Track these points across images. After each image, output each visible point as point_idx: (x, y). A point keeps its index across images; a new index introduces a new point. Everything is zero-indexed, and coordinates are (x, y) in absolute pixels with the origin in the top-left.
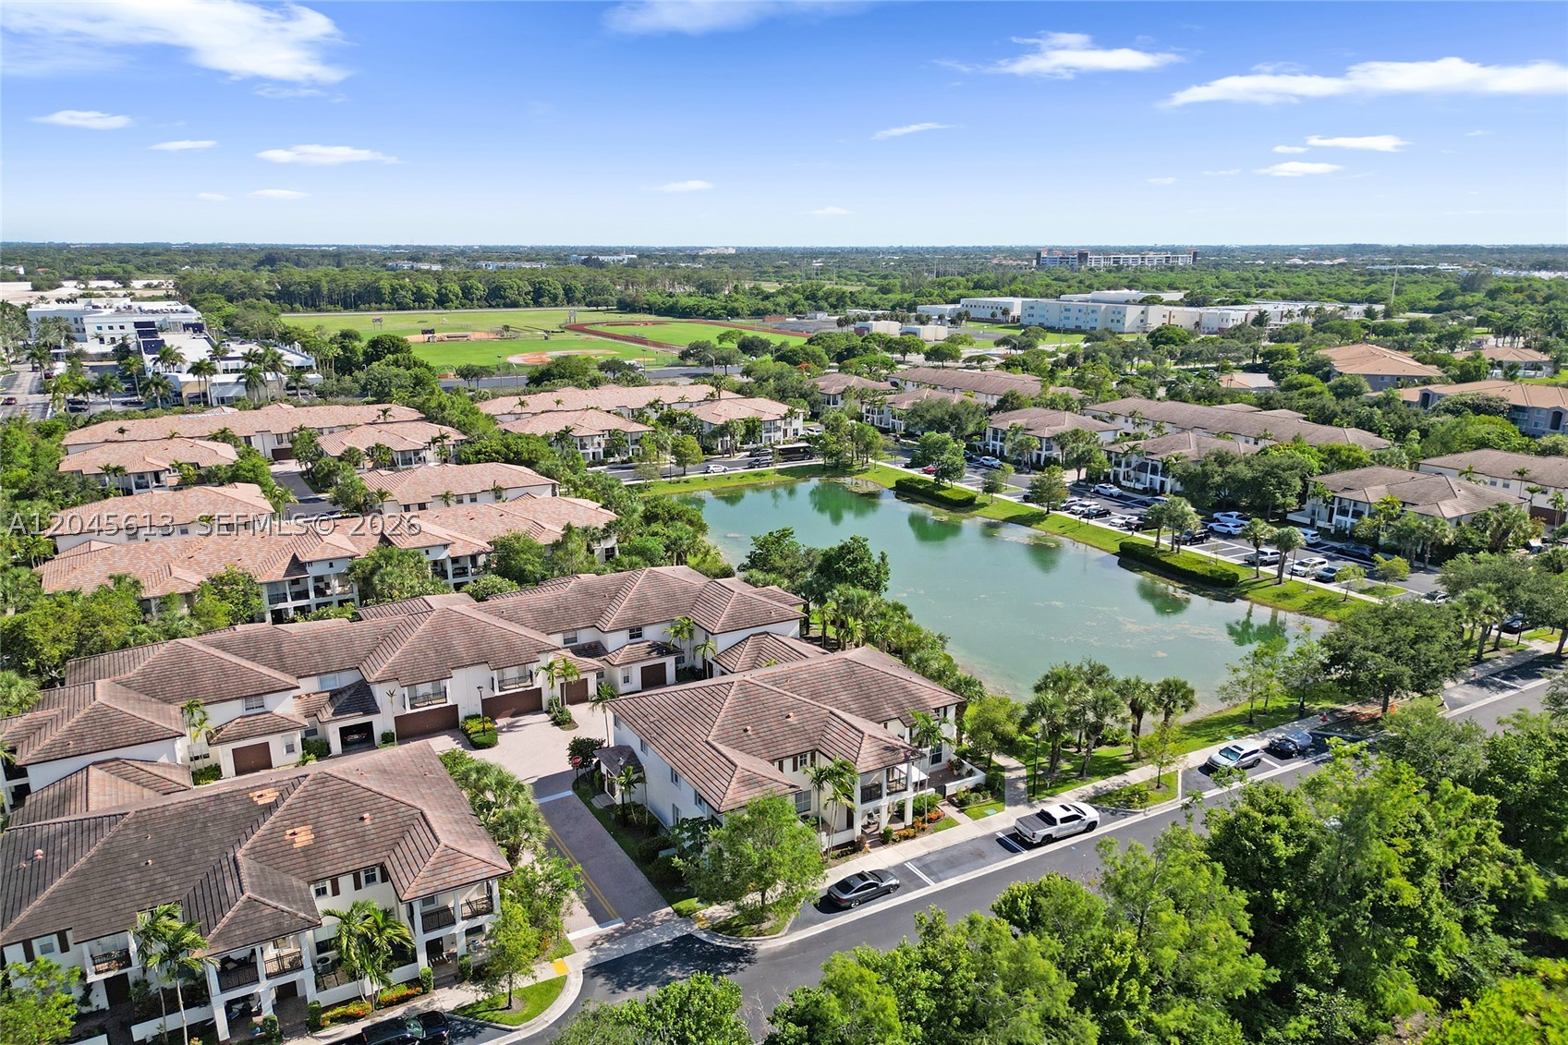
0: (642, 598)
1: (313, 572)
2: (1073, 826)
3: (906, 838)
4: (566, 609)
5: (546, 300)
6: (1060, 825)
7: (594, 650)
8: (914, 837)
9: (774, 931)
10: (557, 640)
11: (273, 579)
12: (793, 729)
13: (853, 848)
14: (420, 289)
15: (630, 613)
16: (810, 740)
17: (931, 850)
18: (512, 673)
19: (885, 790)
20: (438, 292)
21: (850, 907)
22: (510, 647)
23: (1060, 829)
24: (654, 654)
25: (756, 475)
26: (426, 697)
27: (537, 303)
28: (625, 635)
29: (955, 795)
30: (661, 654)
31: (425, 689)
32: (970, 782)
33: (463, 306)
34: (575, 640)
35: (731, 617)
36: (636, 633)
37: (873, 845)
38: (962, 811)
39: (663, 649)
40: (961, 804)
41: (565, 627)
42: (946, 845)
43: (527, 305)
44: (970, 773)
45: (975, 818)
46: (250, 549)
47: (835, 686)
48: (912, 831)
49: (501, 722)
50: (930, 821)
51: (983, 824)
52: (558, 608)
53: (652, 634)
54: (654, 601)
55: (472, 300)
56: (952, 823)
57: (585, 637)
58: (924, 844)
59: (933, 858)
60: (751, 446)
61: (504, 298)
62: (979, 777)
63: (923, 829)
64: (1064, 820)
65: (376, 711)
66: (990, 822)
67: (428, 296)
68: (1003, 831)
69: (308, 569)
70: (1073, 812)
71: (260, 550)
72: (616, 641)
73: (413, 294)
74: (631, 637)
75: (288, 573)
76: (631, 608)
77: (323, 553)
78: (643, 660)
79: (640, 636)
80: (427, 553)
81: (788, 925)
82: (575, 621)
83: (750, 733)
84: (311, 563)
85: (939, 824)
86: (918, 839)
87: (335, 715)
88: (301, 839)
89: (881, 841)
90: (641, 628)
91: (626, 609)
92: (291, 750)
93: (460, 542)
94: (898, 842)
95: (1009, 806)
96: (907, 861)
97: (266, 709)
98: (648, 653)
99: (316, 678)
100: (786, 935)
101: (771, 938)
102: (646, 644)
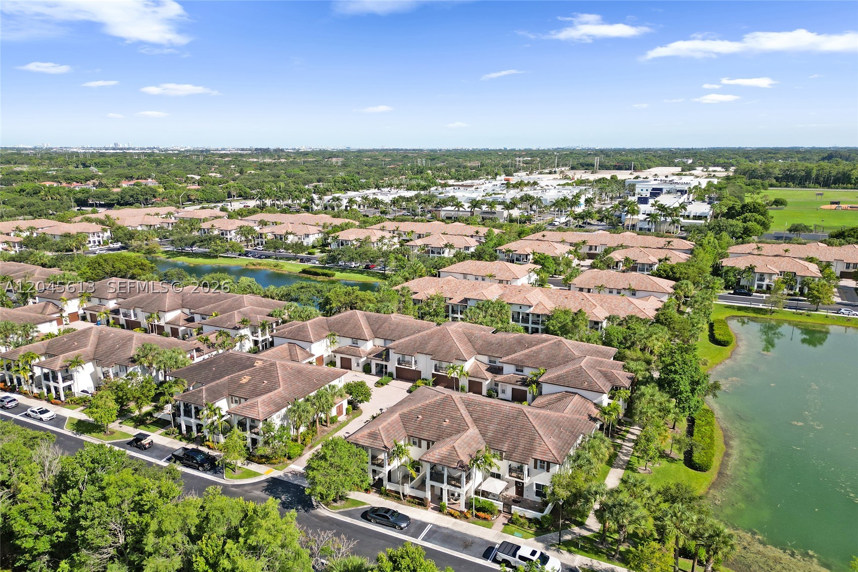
3: (452, 515)
4: (501, 345)
7: (498, 371)
8: (456, 518)
9: (334, 508)
10: (485, 359)
13: (421, 502)
15: (523, 357)
16: (439, 436)
17: (450, 527)
18: (444, 365)
19: (446, 481)
24: (519, 383)
26: (406, 362)
28: (514, 368)
32: (534, 515)
34: (495, 362)
36: (519, 370)
37: (433, 508)
38: (505, 525)
39: (524, 382)
40: (512, 522)
41: (490, 354)
45: (504, 531)
48: (459, 514)
50: (477, 516)
51: (500, 536)
52: (498, 344)
53: (528, 372)
54: (541, 356)
56: (489, 526)
59: (445, 531)
62: (541, 515)
63: (467, 517)
65: (389, 361)
66: (503, 537)
72: (509, 370)
74: (517, 370)
75: (461, 302)
76: (526, 355)
77: (476, 296)
78: (513, 384)
79: (522, 371)
80: (521, 308)
81: (341, 510)
82: (497, 353)
83: (419, 419)
84: (469, 299)
85: (481, 521)
86: (456, 520)
87: (374, 356)
88: (244, 380)
89: (440, 510)
90: (522, 367)
91: (523, 354)
92: (358, 365)
93: (542, 307)
94: (446, 514)
95: (536, 539)
96: (431, 524)
97: (358, 345)
98: (517, 381)
99: (382, 340)
100: (334, 513)
101: (327, 509)
102: (522, 377)
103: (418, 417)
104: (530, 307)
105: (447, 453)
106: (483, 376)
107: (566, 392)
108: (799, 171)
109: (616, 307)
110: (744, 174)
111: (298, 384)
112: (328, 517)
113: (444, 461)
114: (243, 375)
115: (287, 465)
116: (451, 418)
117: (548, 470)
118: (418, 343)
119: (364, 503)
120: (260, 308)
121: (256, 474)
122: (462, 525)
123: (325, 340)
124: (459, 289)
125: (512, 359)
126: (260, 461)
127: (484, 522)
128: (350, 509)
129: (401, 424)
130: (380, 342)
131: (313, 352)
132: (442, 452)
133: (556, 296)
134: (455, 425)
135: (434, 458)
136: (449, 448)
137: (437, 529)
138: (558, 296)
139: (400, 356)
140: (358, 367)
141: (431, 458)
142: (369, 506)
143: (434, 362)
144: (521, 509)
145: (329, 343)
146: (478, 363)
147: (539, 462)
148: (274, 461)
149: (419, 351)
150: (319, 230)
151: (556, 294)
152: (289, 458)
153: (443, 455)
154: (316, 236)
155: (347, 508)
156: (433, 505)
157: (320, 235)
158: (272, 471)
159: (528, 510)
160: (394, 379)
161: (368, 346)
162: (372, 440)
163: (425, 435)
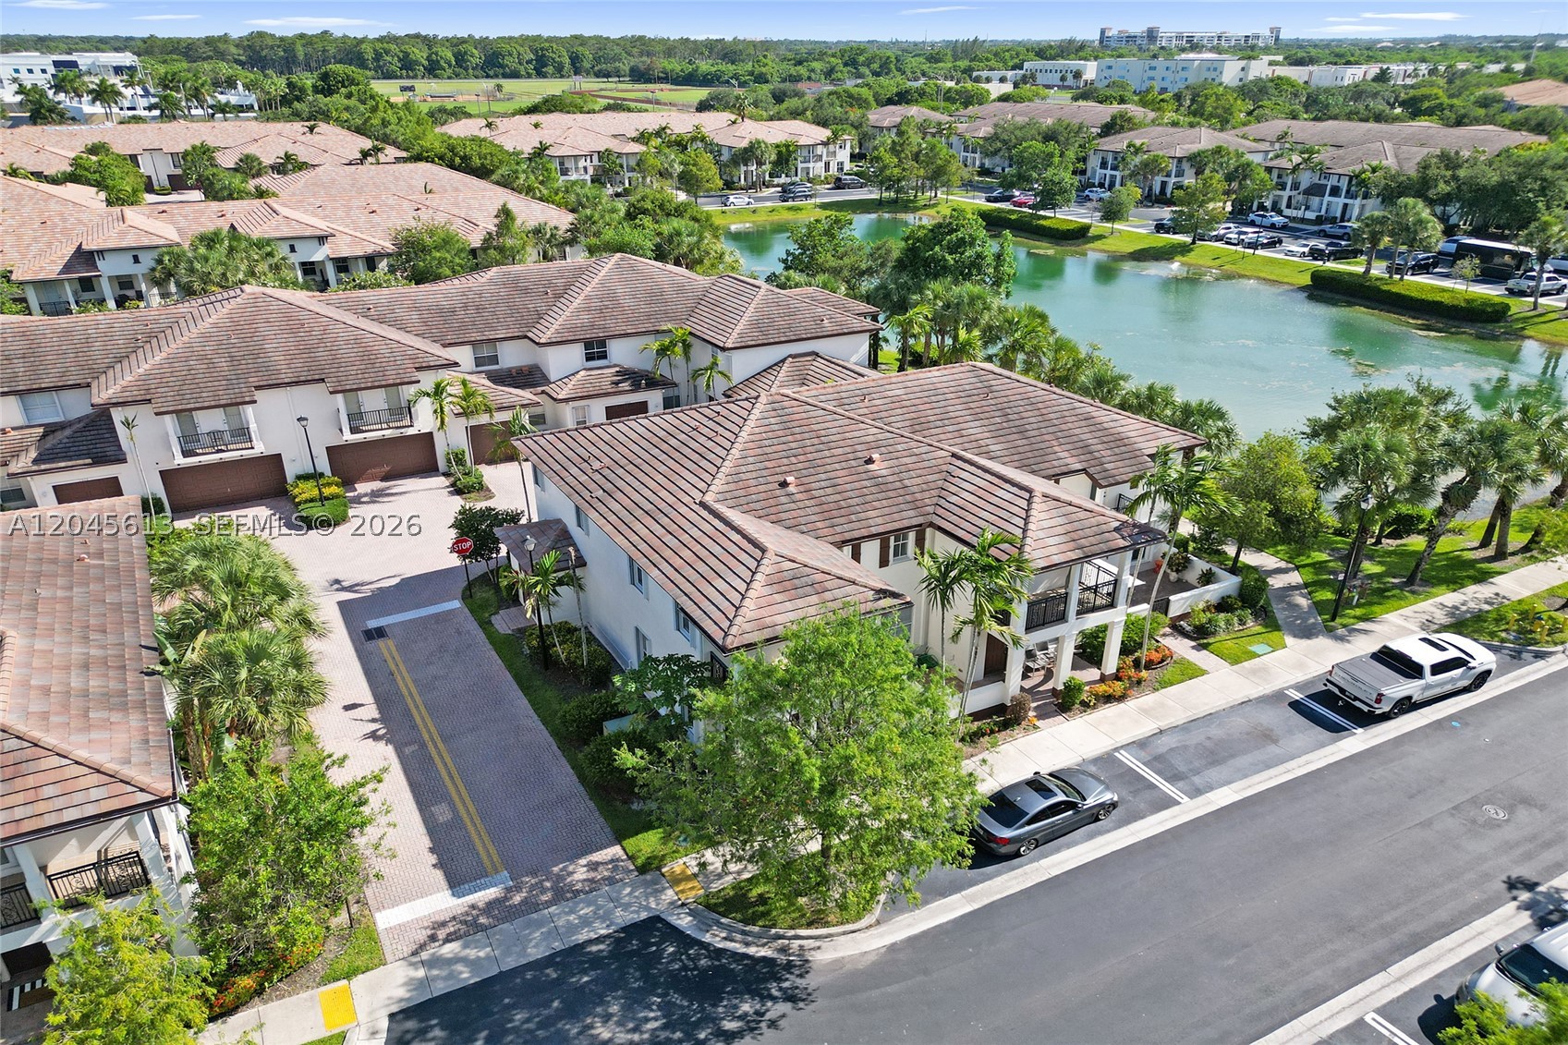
1: (107, 268)
2: (1453, 680)
4: (478, 309)
5: (550, 69)
6: (1429, 678)
7: (529, 377)
8: (1122, 698)
9: (850, 916)
10: (464, 357)
11: (42, 276)
12: (879, 483)
13: (1005, 718)
14: (407, 54)
15: (585, 318)
16: (915, 505)
17: (1163, 725)
19: (1073, 607)
20: (428, 59)
21: (1017, 855)
22: (368, 357)
23: (1428, 687)
24: (625, 386)
25: (790, 209)
26: (216, 436)
27: (540, 74)
28: (577, 352)
29: (1183, 617)
30: (636, 388)
31: (209, 421)
32: (1213, 592)
33: (457, 76)
34: (494, 360)
35: (755, 325)
36: (595, 350)
37: (1043, 714)
38: (1205, 647)
39: (641, 378)
40: (1200, 634)
41: (476, 336)
42: (1190, 716)
43: (529, 76)
44: (1207, 578)
45: (1235, 660)
46: (19, 237)
47: (957, 410)
48: (1118, 687)
49: (363, 488)
50: (1149, 665)
51: (1254, 672)
52: (465, 307)
53: (622, 353)
54: (627, 302)
55: (466, 69)
56: (1191, 672)
57: (512, 356)
58: (1145, 712)
59: (1170, 742)
60: (783, 180)
61: (502, 66)
62: (1227, 584)
63: (1139, 683)
64: (1437, 669)
65: (120, 459)
66: (1264, 670)
67: (417, 63)
68: (1298, 687)
69: (100, 264)
70: (1452, 654)
71: (35, 239)
72: (563, 362)
73: (400, 60)
74: (589, 358)
75: (67, 268)
78: (607, 394)
79: (603, 356)
80: (293, 249)
82: (497, 327)
83: (791, 489)
84: (101, 252)
87: (35, 461)
89: (1060, 706)
90: (602, 343)
91: (578, 310)
93: (350, 238)
94: (1102, 704)
95: (1295, 637)
98: (616, 383)
99: (12, 400)
100: (878, 922)
101: (844, 933)
102: (614, 370)
103: (784, 484)
104: (322, 239)
105: (1062, 520)
107: (791, 356)
125: (563, 329)
134: (907, 461)
137: (1151, 750)
158: (346, 990)
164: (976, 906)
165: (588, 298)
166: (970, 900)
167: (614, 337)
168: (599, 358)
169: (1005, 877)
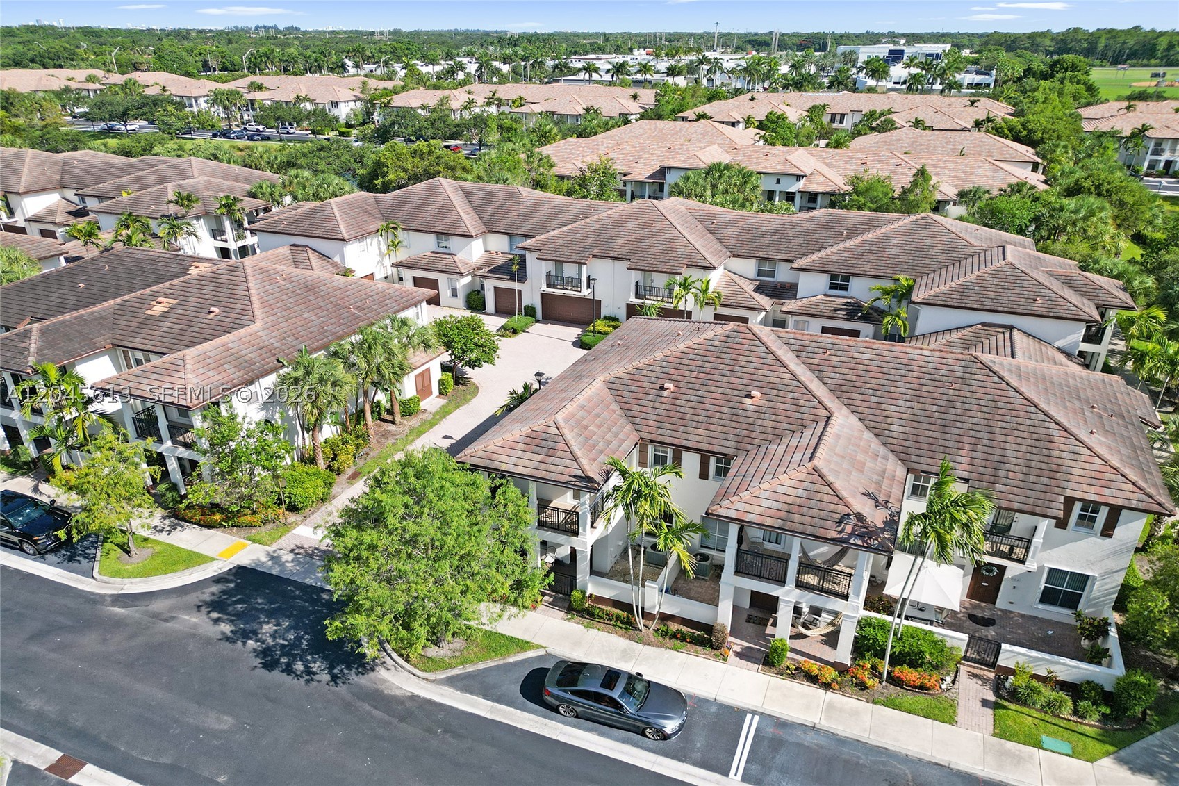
0: (883, 243)
1: (669, 179)
3: (812, 679)
7: (784, 291)
8: (827, 686)
9: (429, 664)
10: (748, 267)
11: (636, 179)
12: (736, 413)
15: (847, 256)
16: (741, 440)
17: (823, 724)
18: (659, 281)
24: (841, 314)
26: (569, 279)
28: (823, 281)
29: (1012, 672)
30: (852, 318)
31: (570, 270)
32: (1069, 669)
34: (772, 274)
36: (839, 282)
37: (744, 655)
38: (995, 706)
39: (855, 312)
40: (1009, 695)
41: (762, 254)
42: (865, 737)
44: (1097, 656)
45: (1002, 732)
50: (894, 680)
52: (775, 233)
53: (861, 290)
54: (890, 252)
56: (946, 714)
57: (783, 275)
58: (830, 707)
59: (809, 739)
62: (1111, 673)
63: (863, 686)
65: (525, 280)
66: (1019, 760)
74: (832, 287)
75: (651, 177)
76: (852, 251)
77: (684, 162)
78: (828, 317)
79: (845, 288)
80: (778, 182)
81: (455, 672)
82: (778, 250)
83: (665, 393)
84: (669, 169)
85: (909, 698)
86: (830, 696)
87: (489, 271)
88: (157, 309)
89: (769, 659)
90: (847, 278)
91: (846, 250)
92: (454, 293)
93: (822, 179)
94: (793, 676)
95: (1122, 761)
96: (754, 713)
97: (452, 251)
98: (836, 310)
99: (506, 238)
100: (433, 681)
101: (410, 672)
102: (845, 300)
103: (662, 388)
104: (799, 177)
105: (800, 493)
106: (752, 303)
107: (984, 324)
108: (1080, 41)
109: (968, 177)
110: (1001, 45)
111: (306, 315)
112: (414, 698)
113: (797, 518)
114: (154, 296)
115: (287, 527)
116: (766, 387)
117: (1108, 531)
118: (591, 238)
119: (523, 645)
120: (229, 183)
121: (193, 559)
122: (855, 713)
123: (375, 240)
124: (640, 156)
125: (822, 261)
126: (208, 519)
127: (921, 699)
128: (481, 666)
129: (615, 406)
130: (499, 244)
131: (349, 264)
132: (781, 489)
133: (842, 162)
134: (782, 406)
135: (758, 510)
136: (802, 477)
137: (781, 733)
138: (846, 163)
139: (550, 267)
140: (454, 299)
141: (748, 508)
142: (541, 652)
143: (635, 276)
144: (1034, 654)
145: (384, 248)
146: (734, 276)
147: (1077, 507)
148: (248, 518)
149: (596, 252)
150: (355, 96)
151: (840, 158)
152: (293, 508)
153: (790, 500)
154: (352, 105)
155: (472, 663)
156: (737, 644)
157: (358, 103)
158: (244, 546)
159: (1062, 660)
160: (537, 321)
161: (474, 252)
162: (539, 458)
163: (697, 437)
164: (488, 716)
165: (864, 242)
166: (492, 710)
167: (859, 275)
168: (841, 289)
169: (532, 716)
